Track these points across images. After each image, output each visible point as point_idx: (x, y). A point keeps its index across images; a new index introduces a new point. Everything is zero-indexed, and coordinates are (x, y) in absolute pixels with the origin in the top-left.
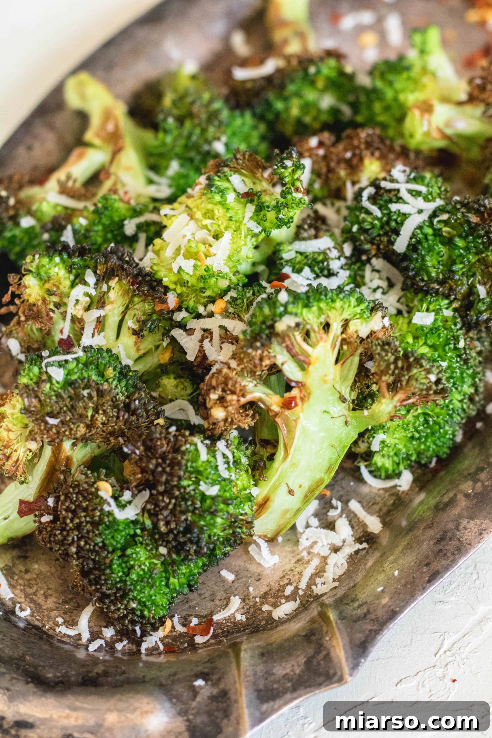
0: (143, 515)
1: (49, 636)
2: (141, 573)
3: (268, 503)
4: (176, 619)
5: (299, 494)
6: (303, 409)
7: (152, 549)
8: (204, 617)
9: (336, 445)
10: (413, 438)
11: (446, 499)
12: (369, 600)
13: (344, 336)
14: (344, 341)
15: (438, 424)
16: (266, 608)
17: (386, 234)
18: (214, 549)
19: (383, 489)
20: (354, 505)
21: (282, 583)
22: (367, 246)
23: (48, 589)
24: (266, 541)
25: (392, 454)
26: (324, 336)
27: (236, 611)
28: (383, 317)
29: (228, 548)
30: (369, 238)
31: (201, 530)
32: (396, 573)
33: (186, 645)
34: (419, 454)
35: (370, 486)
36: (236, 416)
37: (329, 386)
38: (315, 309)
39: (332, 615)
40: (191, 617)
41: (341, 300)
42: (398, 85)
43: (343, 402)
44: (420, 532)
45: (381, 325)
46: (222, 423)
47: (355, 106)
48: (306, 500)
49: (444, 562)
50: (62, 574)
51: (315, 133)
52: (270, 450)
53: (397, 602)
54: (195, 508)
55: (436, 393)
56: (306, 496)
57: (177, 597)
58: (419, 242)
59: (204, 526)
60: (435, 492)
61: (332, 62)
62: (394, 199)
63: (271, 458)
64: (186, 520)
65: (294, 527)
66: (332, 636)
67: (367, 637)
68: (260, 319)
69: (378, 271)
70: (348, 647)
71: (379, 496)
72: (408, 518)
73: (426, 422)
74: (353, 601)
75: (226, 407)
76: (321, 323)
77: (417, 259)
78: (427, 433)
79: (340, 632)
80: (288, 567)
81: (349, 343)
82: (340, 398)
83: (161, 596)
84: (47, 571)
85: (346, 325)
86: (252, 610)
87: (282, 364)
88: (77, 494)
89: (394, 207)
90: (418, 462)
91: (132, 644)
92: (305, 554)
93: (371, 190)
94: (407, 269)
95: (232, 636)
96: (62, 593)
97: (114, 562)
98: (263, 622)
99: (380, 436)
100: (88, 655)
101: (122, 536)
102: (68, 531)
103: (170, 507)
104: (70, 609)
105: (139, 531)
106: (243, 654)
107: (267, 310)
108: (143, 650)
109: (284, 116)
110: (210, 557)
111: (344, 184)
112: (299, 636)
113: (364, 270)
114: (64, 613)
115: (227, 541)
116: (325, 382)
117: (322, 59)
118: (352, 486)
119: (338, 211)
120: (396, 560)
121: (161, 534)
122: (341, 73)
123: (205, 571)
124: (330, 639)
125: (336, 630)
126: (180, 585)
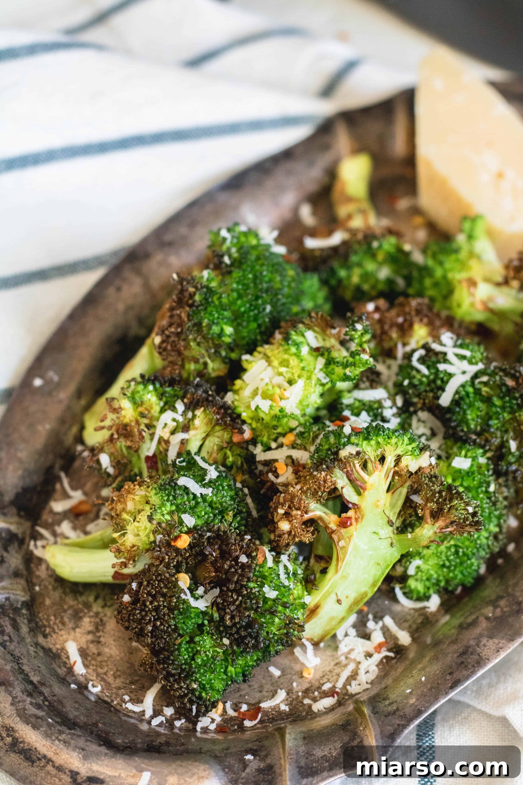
0: (212, 608)
1: (116, 710)
2: (205, 658)
3: (319, 610)
4: (228, 705)
5: (346, 604)
6: (356, 528)
7: (217, 639)
8: (252, 705)
9: (381, 563)
10: (443, 566)
11: (469, 620)
12: (399, 699)
13: (396, 468)
14: (396, 473)
15: (467, 556)
16: (307, 701)
17: (432, 391)
18: (268, 646)
19: (414, 609)
20: (388, 621)
21: (322, 682)
22: (415, 400)
23: (117, 670)
24: (313, 644)
25: (424, 578)
26: (379, 466)
27: (282, 702)
28: (430, 457)
29: (280, 647)
30: (416, 393)
31: (261, 626)
32: (423, 679)
33: (236, 727)
34: (447, 582)
35: (402, 605)
36: (299, 530)
37: (380, 510)
38: (373, 442)
39: (366, 711)
40: (240, 705)
41: (396, 437)
42: (448, 265)
43: (391, 526)
44: (446, 646)
45: (428, 463)
46: (286, 536)
47: (408, 279)
48: (350, 610)
49: (465, 673)
50: (129, 658)
51: (371, 299)
52: (323, 565)
53: (423, 703)
54: (258, 607)
55: (470, 525)
56: (351, 606)
57: (230, 685)
58: (461, 398)
59: (264, 623)
60: (458, 615)
61: (393, 240)
62: (442, 360)
63: (324, 571)
64: (249, 616)
65: (334, 636)
66: (366, 727)
67: (395, 730)
68: (326, 447)
69: (424, 422)
70: (379, 736)
71: (410, 615)
72: (433, 637)
73: (457, 552)
74: (384, 699)
75: (290, 522)
76: (377, 456)
77: (459, 412)
78: (456, 563)
79: (373, 724)
80: (327, 669)
81: (400, 476)
82: (388, 522)
83: (219, 681)
84: (117, 655)
85: (398, 459)
86: (295, 702)
87: (342, 488)
88: (159, 581)
89: (442, 367)
90: (445, 589)
91: (189, 723)
92: (343, 658)
93: (422, 352)
94: (450, 420)
95: (276, 723)
96: (129, 675)
97: (183, 645)
98: (304, 713)
99: (417, 562)
100: (150, 728)
101: (192, 623)
102: (146, 612)
103: (237, 603)
104: (135, 689)
105: (206, 622)
106: (288, 736)
107: (332, 440)
108: (198, 728)
109: (345, 282)
110: (264, 653)
111: (396, 346)
112: (337, 725)
113: (411, 419)
114: (130, 692)
115: (280, 641)
116: (377, 506)
117: (383, 236)
118: (386, 605)
119: (389, 367)
120: (423, 669)
121: (226, 627)
122: (400, 250)
123: (258, 665)
124: (364, 730)
125: (369, 722)
126: (236, 674)
